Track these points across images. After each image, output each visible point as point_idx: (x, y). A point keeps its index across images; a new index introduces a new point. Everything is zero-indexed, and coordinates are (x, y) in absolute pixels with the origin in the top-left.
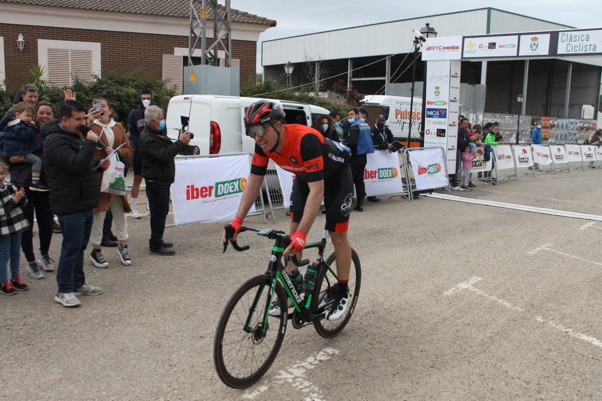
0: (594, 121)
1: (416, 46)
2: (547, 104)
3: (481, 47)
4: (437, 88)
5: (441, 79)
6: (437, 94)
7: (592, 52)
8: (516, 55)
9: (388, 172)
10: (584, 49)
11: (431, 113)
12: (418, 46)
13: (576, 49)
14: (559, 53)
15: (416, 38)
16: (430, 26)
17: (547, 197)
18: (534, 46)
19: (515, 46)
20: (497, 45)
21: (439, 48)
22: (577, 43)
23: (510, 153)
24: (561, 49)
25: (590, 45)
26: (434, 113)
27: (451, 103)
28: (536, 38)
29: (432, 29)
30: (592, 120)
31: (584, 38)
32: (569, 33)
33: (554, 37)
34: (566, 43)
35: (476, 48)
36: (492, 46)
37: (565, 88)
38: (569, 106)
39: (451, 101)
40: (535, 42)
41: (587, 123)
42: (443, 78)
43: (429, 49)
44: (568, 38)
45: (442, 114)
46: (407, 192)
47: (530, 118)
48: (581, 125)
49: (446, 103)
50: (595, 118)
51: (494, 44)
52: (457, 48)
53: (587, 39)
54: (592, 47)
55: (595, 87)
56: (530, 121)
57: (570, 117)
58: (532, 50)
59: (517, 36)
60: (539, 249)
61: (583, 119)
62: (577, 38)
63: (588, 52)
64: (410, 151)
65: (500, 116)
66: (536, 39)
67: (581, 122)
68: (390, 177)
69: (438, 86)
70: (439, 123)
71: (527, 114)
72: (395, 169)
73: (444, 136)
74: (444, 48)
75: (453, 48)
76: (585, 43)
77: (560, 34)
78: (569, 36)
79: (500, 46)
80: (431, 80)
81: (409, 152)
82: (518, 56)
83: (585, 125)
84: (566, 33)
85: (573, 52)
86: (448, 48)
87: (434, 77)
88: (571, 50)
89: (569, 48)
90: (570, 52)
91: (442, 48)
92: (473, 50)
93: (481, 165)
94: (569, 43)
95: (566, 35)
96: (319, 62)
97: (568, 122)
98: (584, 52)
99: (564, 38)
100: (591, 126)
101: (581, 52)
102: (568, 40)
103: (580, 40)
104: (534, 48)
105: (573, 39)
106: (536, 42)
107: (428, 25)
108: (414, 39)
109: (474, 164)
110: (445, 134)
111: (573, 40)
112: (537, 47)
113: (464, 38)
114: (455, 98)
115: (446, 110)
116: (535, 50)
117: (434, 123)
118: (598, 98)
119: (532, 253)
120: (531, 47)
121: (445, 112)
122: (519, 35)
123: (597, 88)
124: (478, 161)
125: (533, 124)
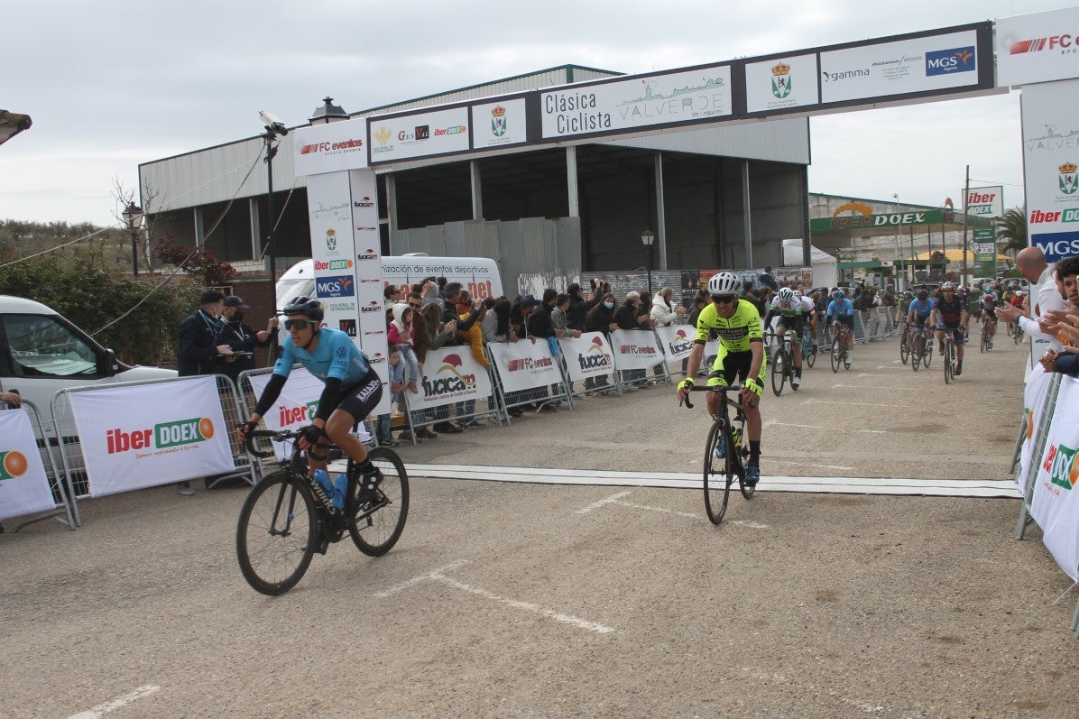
0: (806, 269)
1: (269, 146)
2: (718, 245)
3: (402, 136)
4: (331, 232)
5: (336, 213)
6: (332, 245)
7: (604, 129)
8: (467, 147)
9: (187, 428)
10: (589, 123)
11: (326, 287)
12: (274, 144)
13: (577, 124)
14: (546, 135)
15: (267, 127)
16: (334, 103)
17: (597, 440)
18: (499, 125)
19: (464, 129)
20: (432, 131)
21: (323, 146)
22: (575, 114)
23: (547, 355)
24: (549, 129)
25: (600, 115)
26: (330, 287)
27: (359, 262)
28: (501, 109)
29: (339, 109)
30: (799, 266)
31: (586, 101)
32: (559, 93)
33: (533, 102)
34: (555, 115)
35: (393, 140)
36: (422, 132)
37: (741, 212)
38: (754, 243)
39: (361, 257)
40: (499, 118)
41: (792, 273)
42: (339, 210)
43: (307, 150)
44: (559, 104)
45: (346, 287)
46: (249, 469)
47: (676, 276)
48: (781, 278)
49: (350, 264)
50: (807, 261)
51: (425, 129)
52: (359, 143)
53: (592, 104)
54: (603, 120)
55: (800, 204)
56: (678, 283)
57: (756, 267)
58: (496, 134)
59: (467, 108)
60: (417, 579)
61: (783, 266)
62: (575, 103)
63: (597, 129)
64: (251, 375)
65: (617, 277)
66: (499, 112)
67: (779, 274)
68: (194, 440)
69: (333, 229)
70: (344, 307)
71: (669, 268)
72: (208, 421)
73: (355, 335)
74: (335, 146)
75: (351, 144)
76: (590, 111)
77: (544, 96)
78: (559, 99)
79: (439, 133)
80: (317, 217)
81: (251, 379)
82: (472, 150)
83: (789, 279)
84: (552, 94)
85: (572, 133)
86: (342, 145)
87: (322, 210)
88: (566, 129)
89: (563, 124)
90: (565, 133)
91: (331, 146)
92: (388, 145)
93: (463, 387)
94: (560, 113)
95: (554, 98)
96: (255, 198)
97: (755, 275)
98: (589, 131)
99: (552, 104)
100: (800, 278)
101: (584, 131)
102: (559, 109)
103: (580, 104)
104: (499, 129)
105: (568, 105)
106: (502, 118)
107: (328, 101)
108: (265, 131)
109: (441, 386)
110: (355, 330)
111: (567, 108)
112: (504, 127)
113: (369, 121)
114: (370, 251)
115: (350, 278)
116: (502, 133)
117: (334, 307)
118: (806, 225)
119: (384, 595)
120: (494, 128)
121: (350, 282)
122: (470, 105)
123: (802, 206)
124: (451, 379)
125: (684, 285)
